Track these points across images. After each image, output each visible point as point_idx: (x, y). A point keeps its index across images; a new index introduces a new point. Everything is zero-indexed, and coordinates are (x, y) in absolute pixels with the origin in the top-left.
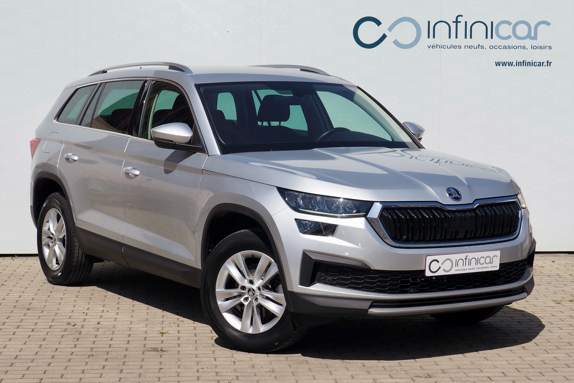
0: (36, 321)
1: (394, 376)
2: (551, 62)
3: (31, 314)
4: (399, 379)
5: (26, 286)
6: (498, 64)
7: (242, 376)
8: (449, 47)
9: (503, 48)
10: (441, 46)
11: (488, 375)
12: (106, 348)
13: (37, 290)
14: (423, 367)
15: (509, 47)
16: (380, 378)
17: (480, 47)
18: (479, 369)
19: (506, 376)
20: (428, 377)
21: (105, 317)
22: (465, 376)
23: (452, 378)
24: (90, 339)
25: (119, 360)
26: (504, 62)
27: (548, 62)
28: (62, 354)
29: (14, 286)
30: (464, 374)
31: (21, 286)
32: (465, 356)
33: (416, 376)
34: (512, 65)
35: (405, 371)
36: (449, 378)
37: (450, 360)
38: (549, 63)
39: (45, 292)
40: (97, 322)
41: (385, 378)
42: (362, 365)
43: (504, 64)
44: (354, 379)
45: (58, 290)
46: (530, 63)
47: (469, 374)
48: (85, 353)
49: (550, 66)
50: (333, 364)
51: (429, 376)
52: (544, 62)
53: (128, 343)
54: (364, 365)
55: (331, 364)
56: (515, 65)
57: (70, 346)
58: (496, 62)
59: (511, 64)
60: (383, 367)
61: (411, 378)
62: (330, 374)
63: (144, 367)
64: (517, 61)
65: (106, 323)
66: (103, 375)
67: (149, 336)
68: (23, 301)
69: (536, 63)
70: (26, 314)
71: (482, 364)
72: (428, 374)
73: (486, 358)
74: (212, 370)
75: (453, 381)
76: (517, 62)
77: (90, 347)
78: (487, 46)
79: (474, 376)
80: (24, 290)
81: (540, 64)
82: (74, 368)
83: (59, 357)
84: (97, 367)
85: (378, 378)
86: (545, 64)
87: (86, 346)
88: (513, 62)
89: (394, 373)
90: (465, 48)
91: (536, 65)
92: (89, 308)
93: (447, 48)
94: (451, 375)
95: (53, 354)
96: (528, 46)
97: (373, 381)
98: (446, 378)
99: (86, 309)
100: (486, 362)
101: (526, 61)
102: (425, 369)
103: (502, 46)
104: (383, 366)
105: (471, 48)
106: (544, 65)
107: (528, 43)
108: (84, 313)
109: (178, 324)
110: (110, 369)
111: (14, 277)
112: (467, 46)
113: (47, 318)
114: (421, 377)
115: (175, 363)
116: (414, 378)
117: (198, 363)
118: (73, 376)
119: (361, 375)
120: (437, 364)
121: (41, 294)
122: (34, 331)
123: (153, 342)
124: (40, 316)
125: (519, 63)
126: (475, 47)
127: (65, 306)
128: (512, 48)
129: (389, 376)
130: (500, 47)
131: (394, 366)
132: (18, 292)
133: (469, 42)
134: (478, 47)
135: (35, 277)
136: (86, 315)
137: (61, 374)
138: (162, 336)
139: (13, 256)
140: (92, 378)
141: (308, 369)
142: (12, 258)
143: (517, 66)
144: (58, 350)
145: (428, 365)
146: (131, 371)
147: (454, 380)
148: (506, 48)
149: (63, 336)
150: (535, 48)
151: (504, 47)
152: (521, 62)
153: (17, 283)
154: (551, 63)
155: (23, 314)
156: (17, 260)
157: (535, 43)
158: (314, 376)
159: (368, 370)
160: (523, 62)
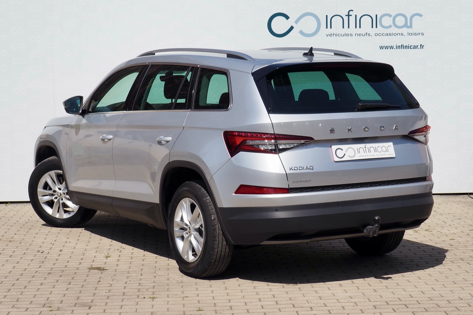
0: (14, 250)
3: (12, 245)
5: (12, 225)
6: (381, 48)
8: (343, 35)
9: (386, 35)
10: (337, 34)
12: (62, 268)
13: (20, 227)
15: (390, 35)
17: (367, 34)
21: (67, 246)
24: (52, 262)
25: (70, 276)
26: (387, 46)
28: (29, 272)
29: (3, 225)
31: (8, 225)
34: (393, 49)
38: (422, 46)
39: (26, 229)
40: (60, 250)
43: (387, 48)
45: (36, 227)
46: (407, 46)
48: (45, 272)
49: (423, 48)
52: (418, 46)
53: (80, 264)
56: (396, 48)
57: (36, 267)
58: (380, 46)
59: (392, 47)
63: (87, 280)
65: (66, 251)
66: (56, 286)
67: (96, 259)
68: (8, 236)
69: (412, 46)
70: (8, 244)
74: (136, 282)
76: (396, 46)
77: (50, 267)
78: (372, 34)
80: (10, 228)
81: (415, 47)
82: (35, 282)
83: (26, 274)
84: (52, 281)
86: (419, 47)
87: (47, 267)
88: (393, 46)
90: (355, 36)
91: (412, 48)
92: (56, 240)
93: (341, 36)
95: (22, 272)
96: (405, 33)
99: (54, 241)
105: (361, 35)
106: (418, 48)
107: (405, 31)
108: (52, 243)
109: (121, 251)
110: (62, 282)
111: (4, 219)
112: (357, 34)
113: (23, 247)
115: (111, 277)
117: (128, 277)
118: (33, 287)
121: (22, 231)
122: (11, 257)
123: (98, 263)
124: (18, 246)
125: (398, 46)
126: (364, 35)
127: (38, 239)
128: (393, 35)
130: (383, 35)
132: (5, 229)
133: (358, 30)
134: (366, 35)
135: (20, 218)
136: (53, 245)
137: (25, 286)
138: (106, 259)
139: (6, 203)
140: (47, 288)
142: (6, 205)
143: (396, 49)
144: (26, 270)
146: (77, 283)
148: (388, 35)
149: (32, 260)
150: (411, 34)
152: (400, 46)
153: (6, 223)
154: (424, 47)
155: (6, 245)
156: (10, 206)
157: (410, 31)
160: (402, 46)
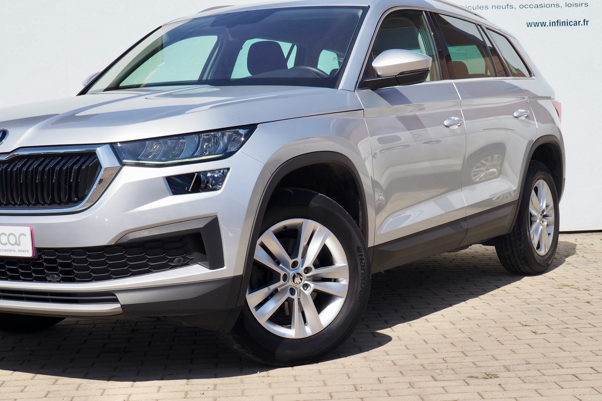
1: (438, 378)
2: (588, 21)
4: (445, 382)
6: (529, 25)
7: (223, 384)
8: (475, 8)
9: (535, 7)
11: (573, 371)
14: (478, 364)
15: (541, 6)
16: (419, 382)
17: (509, 6)
18: (557, 364)
19: (599, 373)
20: (487, 377)
22: (540, 374)
23: (522, 378)
26: (536, 23)
27: (584, 21)
30: (538, 372)
32: (531, 347)
33: (469, 377)
34: (545, 26)
35: (452, 369)
36: (518, 378)
37: (513, 353)
38: (586, 22)
41: (426, 381)
42: (392, 363)
43: (536, 25)
44: (381, 383)
46: (565, 22)
47: (544, 372)
49: (587, 25)
50: (352, 363)
51: (488, 375)
52: (580, 21)
54: (394, 363)
55: (350, 363)
58: (527, 23)
59: (543, 24)
60: (422, 365)
61: (464, 380)
62: (347, 378)
64: (550, 20)
69: (572, 22)
71: (559, 357)
72: (487, 374)
73: (561, 349)
75: (525, 382)
76: (550, 22)
78: (516, 5)
79: (553, 374)
81: (577, 23)
85: (416, 382)
86: (582, 23)
88: (546, 22)
89: (438, 372)
90: (492, 8)
91: (572, 25)
94: (520, 374)
96: (562, 4)
97: (409, 386)
98: (513, 378)
100: (564, 354)
101: (560, 20)
102: (480, 366)
103: (534, 5)
104: (422, 363)
105: (500, 8)
106: (580, 24)
112: (495, 6)
114: (477, 377)
116: (468, 380)
119: (391, 378)
120: (496, 358)
125: (553, 22)
126: (504, 7)
128: (544, 7)
129: (431, 378)
130: (531, 6)
131: (437, 364)
134: (506, 7)
141: (318, 371)
143: (550, 26)
145: (483, 360)
147: (525, 380)
148: (538, 7)
150: (570, 5)
151: (536, 5)
152: (555, 22)
158: (324, 381)
159: (401, 370)
160: (557, 22)
